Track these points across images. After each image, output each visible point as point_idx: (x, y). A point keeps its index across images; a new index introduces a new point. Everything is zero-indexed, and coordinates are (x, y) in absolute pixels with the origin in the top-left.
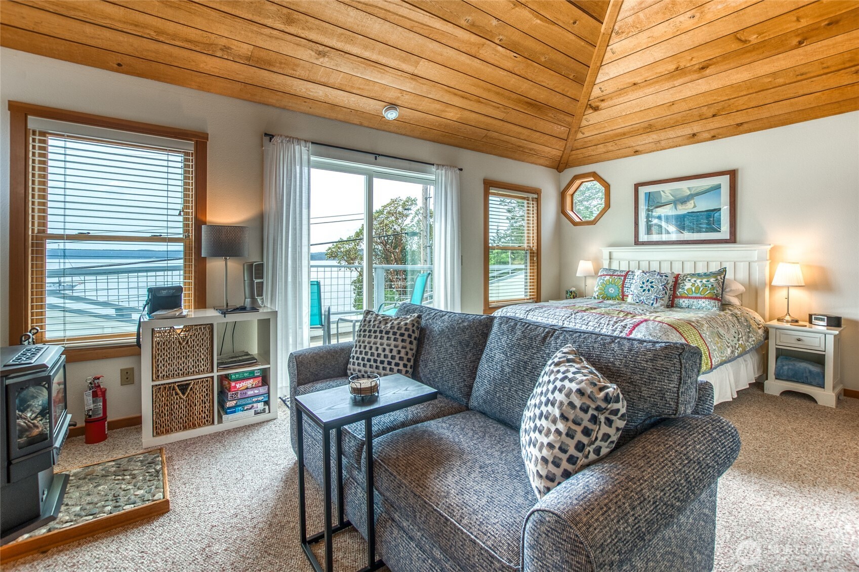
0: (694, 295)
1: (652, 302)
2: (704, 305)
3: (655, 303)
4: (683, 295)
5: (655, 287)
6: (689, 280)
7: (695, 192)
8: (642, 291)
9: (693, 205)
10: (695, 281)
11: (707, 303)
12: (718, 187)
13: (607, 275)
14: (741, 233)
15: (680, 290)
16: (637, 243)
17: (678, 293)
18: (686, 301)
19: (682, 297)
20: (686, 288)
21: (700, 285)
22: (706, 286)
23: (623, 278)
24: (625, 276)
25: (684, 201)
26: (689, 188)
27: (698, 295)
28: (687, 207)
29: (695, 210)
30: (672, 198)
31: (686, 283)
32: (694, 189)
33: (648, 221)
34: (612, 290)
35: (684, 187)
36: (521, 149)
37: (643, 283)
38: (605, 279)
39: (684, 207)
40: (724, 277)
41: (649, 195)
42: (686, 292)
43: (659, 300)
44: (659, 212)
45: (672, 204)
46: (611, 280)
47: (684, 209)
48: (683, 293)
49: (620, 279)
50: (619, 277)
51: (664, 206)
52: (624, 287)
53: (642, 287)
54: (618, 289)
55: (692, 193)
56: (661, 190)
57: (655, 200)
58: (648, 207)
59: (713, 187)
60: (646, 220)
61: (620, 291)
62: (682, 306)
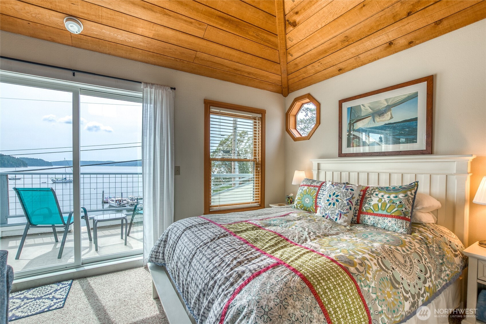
0: (380, 212)
1: (336, 217)
2: (390, 224)
3: (338, 218)
4: (369, 211)
5: (340, 201)
6: (377, 195)
7: (393, 103)
8: (328, 204)
9: (390, 116)
10: (382, 196)
11: (393, 222)
13: (305, 185)
14: (439, 144)
15: (366, 205)
16: (341, 155)
17: (364, 208)
18: (372, 218)
19: (368, 214)
20: (372, 203)
21: (387, 201)
22: (393, 203)
23: (317, 189)
24: (320, 187)
26: (386, 100)
27: (384, 213)
28: (384, 119)
29: (392, 121)
30: (370, 111)
31: (373, 198)
32: (391, 100)
33: (349, 135)
34: (307, 200)
35: (382, 99)
36: (239, 72)
37: (330, 196)
38: (304, 189)
39: (381, 119)
40: (415, 193)
41: (351, 110)
42: (371, 207)
43: (342, 215)
44: (359, 125)
45: (371, 117)
46: (308, 190)
47: (381, 121)
48: (369, 209)
49: (315, 189)
50: (314, 188)
51: (363, 119)
52: (317, 198)
53: (328, 200)
54: (312, 200)
55: (389, 104)
56: (361, 104)
57: (356, 114)
58: (350, 121)
59: (408, 96)
60: (348, 133)
61: (314, 202)
62: (368, 224)
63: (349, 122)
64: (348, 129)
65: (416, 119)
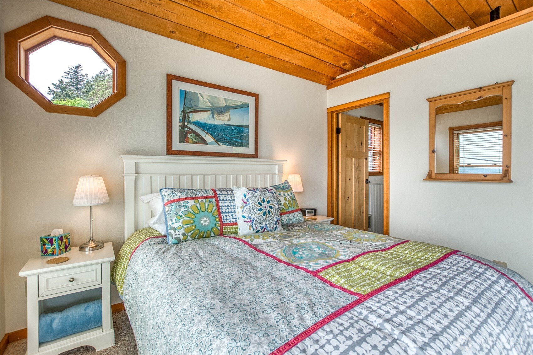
0: (290, 209)
5: (273, 207)
7: (231, 105)
8: (262, 214)
9: (228, 117)
12: (246, 106)
14: (261, 152)
16: (170, 152)
18: (286, 217)
21: (290, 198)
23: (214, 200)
24: (216, 196)
25: (221, 111)
26: (225, 99)
28: (223, 119)
29: (230, 123)
30: (209, 105)
32: (229, 102)
33: (183, 127)
34: (205, 221)
35: (222, 97)
37: (260, 204)
39: (221, 118)
41: (184, 94)
43: (279, 222)
44: (196, 117)
45: (210, 112)
46: (198, 205)
47: (220, 120)
48: (282, 209)
49: (210, 202)
50: (208, 200)
51: (201, 111)
52: (221, 213)
53: (261, 210)
54: (214, 217)
55: (228, 105)
56: (198, 93)
57: (192, 103)
58: (184, 108)
59: (243, 104)
60: (181, 124)
61: (217, 219)
62: (284, 223)
63: (182, 109)
64: (181, 118)
65: (247, 127)
